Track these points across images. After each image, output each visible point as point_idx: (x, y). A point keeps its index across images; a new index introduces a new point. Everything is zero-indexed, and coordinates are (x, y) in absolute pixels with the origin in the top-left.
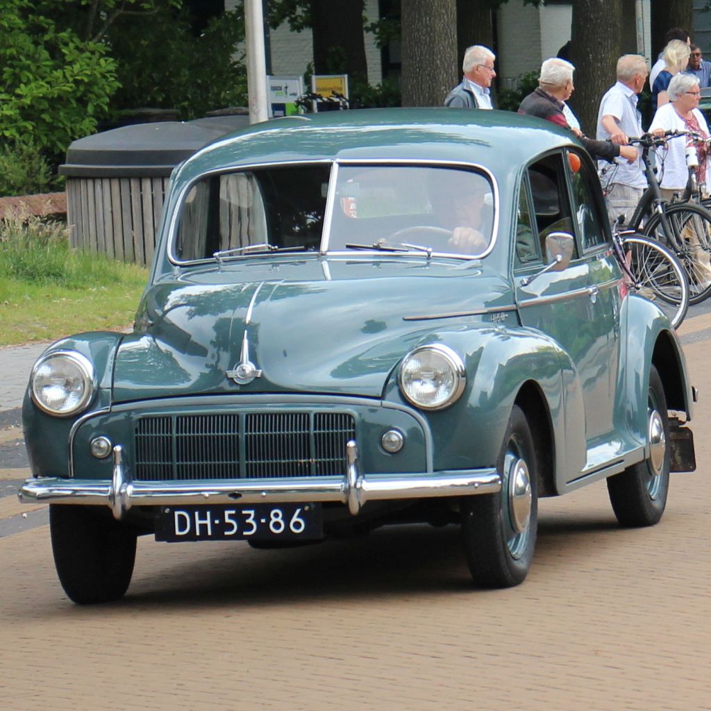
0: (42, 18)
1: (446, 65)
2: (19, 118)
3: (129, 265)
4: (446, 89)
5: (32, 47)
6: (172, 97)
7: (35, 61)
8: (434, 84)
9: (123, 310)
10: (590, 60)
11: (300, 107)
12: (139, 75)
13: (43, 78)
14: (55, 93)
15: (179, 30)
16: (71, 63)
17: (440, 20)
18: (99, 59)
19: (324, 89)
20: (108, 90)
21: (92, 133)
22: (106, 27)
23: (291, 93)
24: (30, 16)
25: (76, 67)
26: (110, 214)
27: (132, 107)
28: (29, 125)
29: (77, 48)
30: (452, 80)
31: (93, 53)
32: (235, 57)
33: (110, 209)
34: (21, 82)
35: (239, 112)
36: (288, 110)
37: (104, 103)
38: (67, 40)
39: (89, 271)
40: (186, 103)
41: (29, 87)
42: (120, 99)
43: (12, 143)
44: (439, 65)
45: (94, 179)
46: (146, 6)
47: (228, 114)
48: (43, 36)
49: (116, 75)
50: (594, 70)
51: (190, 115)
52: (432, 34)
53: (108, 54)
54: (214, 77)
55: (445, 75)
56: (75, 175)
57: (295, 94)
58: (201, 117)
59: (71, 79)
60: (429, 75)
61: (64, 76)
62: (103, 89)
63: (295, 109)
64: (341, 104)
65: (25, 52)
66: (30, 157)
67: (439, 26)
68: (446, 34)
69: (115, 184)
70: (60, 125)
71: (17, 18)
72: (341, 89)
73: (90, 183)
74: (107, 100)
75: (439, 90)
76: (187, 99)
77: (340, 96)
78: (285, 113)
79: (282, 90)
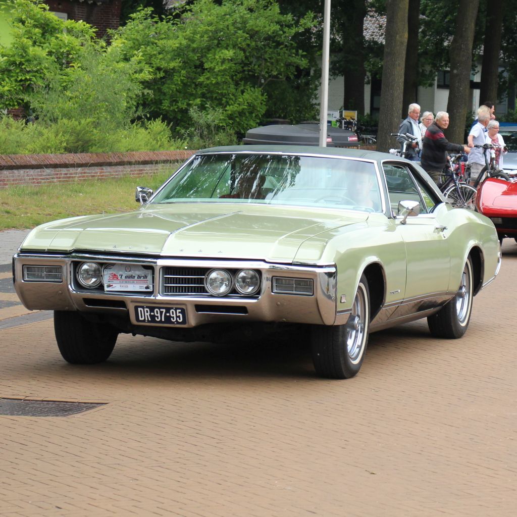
2: (227, 119)
4: (396, 120)
5: (234, 91)
6: (287, 115)
8: (392, 117)
10: (455, 112)
11: (337, 122)
12: (275, 105)
17: (397, 92)
19: (348, 116)
22: (264, 85)
23: (334, 116)
27: (272, 118)
28: (231, 122)
30: (399, 116)
34: (228, 104)
36: (333, 123)
40: (292, 117)
41: (231, 107)
42: (267, 114)
44: (395, 110)
46: (281, 77)
47: (309, 124)
49: (266, 103)
51: (294, 122)
52: (393, 97)
55: (396, 114)
57: (336, 117)
58: (298, 124)
60: (390, 114)
63: (335, 123)
64: (354, 122)
66: (231, 135)
67: (396, 94)
68: (398, 98)
72: (354, 117)
75: (393, 120)
76: (292, 115)
77: (353, 119)
78: (331, 124)
79: (332, 115)
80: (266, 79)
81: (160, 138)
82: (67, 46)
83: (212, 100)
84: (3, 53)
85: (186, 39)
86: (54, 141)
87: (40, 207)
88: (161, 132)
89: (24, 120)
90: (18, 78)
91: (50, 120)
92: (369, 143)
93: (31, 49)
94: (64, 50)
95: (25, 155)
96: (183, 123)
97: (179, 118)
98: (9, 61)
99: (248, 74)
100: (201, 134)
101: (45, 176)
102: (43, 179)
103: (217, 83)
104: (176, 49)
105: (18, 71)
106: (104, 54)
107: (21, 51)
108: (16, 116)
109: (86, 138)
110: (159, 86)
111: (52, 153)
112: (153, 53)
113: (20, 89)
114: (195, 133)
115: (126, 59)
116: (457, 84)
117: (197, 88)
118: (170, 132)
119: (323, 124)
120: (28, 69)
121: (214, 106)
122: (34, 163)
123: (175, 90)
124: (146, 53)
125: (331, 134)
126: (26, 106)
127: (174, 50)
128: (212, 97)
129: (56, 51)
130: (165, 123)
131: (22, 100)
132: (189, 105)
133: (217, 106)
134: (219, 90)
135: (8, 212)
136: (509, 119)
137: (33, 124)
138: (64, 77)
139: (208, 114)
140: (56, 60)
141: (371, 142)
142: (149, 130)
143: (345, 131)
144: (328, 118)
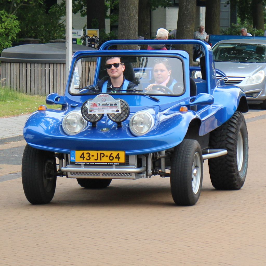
1: (134, 28)
3: (21, 93)
4: (133, 36)
6: (38, 35)
8: (129, 34)
9: (19, 109)
10: (184, 28)
11: (82, 40)
12: (27, 27)
15: (41, 11)
16: (4, 22)
17: (133, 12)
18: (14, 21)
19: (90, 34)
20: (16, 32)
21: (10, 47)
22: (17, 9)
23: (79, 35)
25: (6, 23)
26: (15, 76)
27: (24, 38)
29: (6, 16)
30: (136, 33)
31: (12, 18)
32: (60, 22)
33: (16, 74)
35: (61, 41)
37: (14, 36)
38: (3, 13)
39: (7, 95)
42: (20, 35)
44: (131, 28)
45: (10, 63)
46: (31, 3)
47: (57, 42)
49: (19, 27)
50: (185, 32)
51: (44, 41)
52: (129, 17)
53: (17, 19)
54: (52, 28)
55: (133, 31)
56: (4, 61)
58: (48, 43)
59: (4, 28)
60: (128, 31)
61: (2, 26)
62: (15, 31)
63: (80, 41)
64: (96, 39)
67: (132, 14)
68: (134, 17)
69: (18, 65)
72: (96, 34)
73: (9, 64)
74: (16, 35)
75: (131, 36)
76: (43, 35)
77: (95, 37)
78: (76, 42)
79: (76, 34)
80: (17, 5)
116: (185, 3)
119: (68, 43)
125: (76, 51)
136: (233, 32)
143: (89, 47)
144: (72, 37)
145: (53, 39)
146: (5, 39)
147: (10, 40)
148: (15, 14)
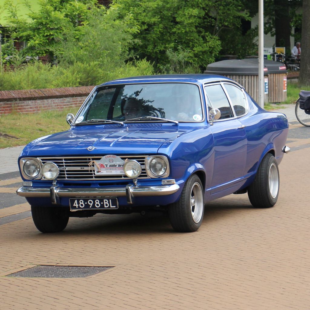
0: (201, 29)
2: (193, 57)
5: (198, 37)
6: (236, 52)
7: (199, 41)
12: (227, 45)
13: (201, 46)
14: (204, 50)
15: (239, 33)
16: (208, 42)
18: (216, 41)
19: (279, 51)
21: (214, 62)
22: (219, 31)
24: (198, 28)
25: (210, 43)
27: (224, 55)
28: (196, 59)
29: (210, 37)
31: (215, 39)
32: (254, 41)
34: (194, 46)
35: (254, 57)
38: (208, 35)
41: (197, 48)
42: (221, 52)
43: (191, 64)
46: (230, 26)
47: (251, 58)
48: (201, 34)
49: (221, 46)
51: (241, 58)
53: (219, 40)
54: (248, 47)
57: (270, 52)
58: (244, 59)
59: (208, 46)
61: (207, 45)
62: (217, 49)
63: (270, 57)
64: (283, 55)
65: (196, 38)
66: (196, 68)
70: (205, 59)
71: (194, 28)
72: (283, 51)
74: (218, 52)
76: (240, 53)
77: (283, 53)
78: (267, 58)
79: (267, 51)
80: (219, 28)
81: (146, 73)
82: (78, 10)
83: (182, 44)
84: (34, 17)
85: (162, 1)
86: (71, 78)
87: (63, 125)
88: (146, 69)
89: (50, 64)
90: (45, 34)
91: (69, 63)
92: (294, 70)
93: (53, 13)
94: (76, 13)
95: (51, 89)
96: (162, 61)
97: (159, 57)
98: (38, 22)
99: (207, 25)
100: (175, 68)
101: (66, 103)
102: (65, 105)
103: (186, 32)
104: (155, 9)
105: (44, 29)
106: (105, 15)
107: (46, 15)
108: (44, 61)
109: (94, 75)
110: (144, 35)
111: (70, 86)
112: (139, 12)
113: (46, 42)
114: (170, 68)
115: (121, 17)
117: (171, 36)
118: (153, 69)
119: (260, 59)
120: (51, 27)
121: (184, 48)
122: (58, 94)
123: (155, 37)
124: (134, 12)
125: (268, 65)
126: (51, 54)
127: (154, 10)
128: (182, 41)
129: (71, 14)
130: (149, 62)
131: (48, 50)
132: (165, 48)
133: (185, 48)
134: (187, 37)
135: (41, 130)
137: (56, 66)
138: (77, 32)
139: (179, 54)
140: (71, 20)
141: (296, 69)
142: (138, 68)
143: (277, 62)
144: (264, 53)
145: (248, 56)
146: (210, 56)
147: (214, 57)
148: (217, 35)
